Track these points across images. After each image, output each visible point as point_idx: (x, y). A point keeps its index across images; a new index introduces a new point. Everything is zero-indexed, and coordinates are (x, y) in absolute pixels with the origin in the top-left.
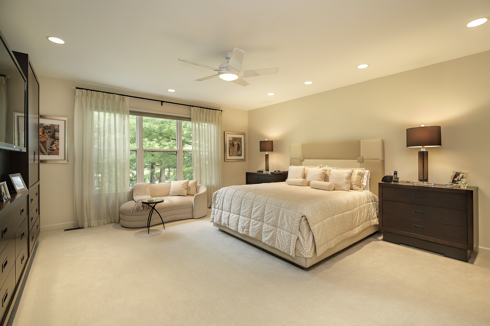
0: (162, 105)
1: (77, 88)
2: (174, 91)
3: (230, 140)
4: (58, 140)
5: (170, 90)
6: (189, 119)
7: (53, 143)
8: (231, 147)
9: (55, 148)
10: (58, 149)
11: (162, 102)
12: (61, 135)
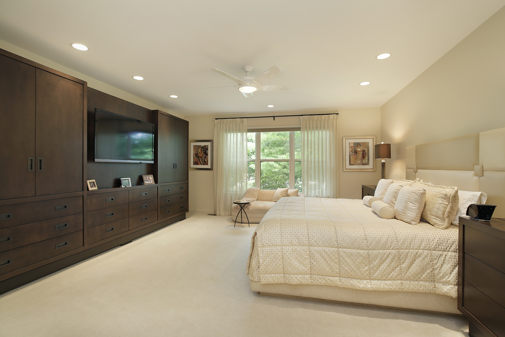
0: (274, 120)
1: (216, 119)
2: (273, 106)
3: (352, 146)
4: (208, 155)
5: (269, 106)
6: (299, 129)
7: (205, 157)
8: (352, 154)
9: (206, 161)
10: (208, 161)
11: (274, 117)
12: (209, 152)
